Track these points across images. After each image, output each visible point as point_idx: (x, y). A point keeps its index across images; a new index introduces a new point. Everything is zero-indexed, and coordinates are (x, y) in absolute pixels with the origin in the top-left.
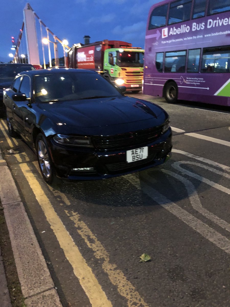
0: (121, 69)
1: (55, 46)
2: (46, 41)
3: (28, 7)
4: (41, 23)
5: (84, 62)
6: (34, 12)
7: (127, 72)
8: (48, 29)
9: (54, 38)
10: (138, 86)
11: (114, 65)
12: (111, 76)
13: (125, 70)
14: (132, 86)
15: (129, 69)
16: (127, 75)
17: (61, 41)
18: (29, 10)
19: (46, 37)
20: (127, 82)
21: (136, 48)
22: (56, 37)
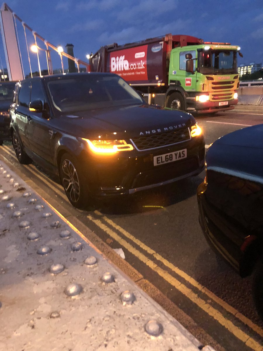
0: (206, 79)
1: (47, 55)
2: (35, 49)
3: (5, 7)
4: (24, 27)
5: (125, 71)
6: (14, 13)
7: (213, 83)
8: (36, 34)
9: (46, 43)
10: (227, 103)
11: (193, 73)
12: (186, 90)
13: (212, 79)
14: (220, 104)
15: (217, 78)
16: (213, 88)
17: (55, 47)
18: (6, 12)
19: (35, 44)
20: (213, 99)
21: (222, 44)
22: (48, 42)
